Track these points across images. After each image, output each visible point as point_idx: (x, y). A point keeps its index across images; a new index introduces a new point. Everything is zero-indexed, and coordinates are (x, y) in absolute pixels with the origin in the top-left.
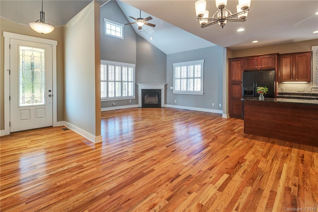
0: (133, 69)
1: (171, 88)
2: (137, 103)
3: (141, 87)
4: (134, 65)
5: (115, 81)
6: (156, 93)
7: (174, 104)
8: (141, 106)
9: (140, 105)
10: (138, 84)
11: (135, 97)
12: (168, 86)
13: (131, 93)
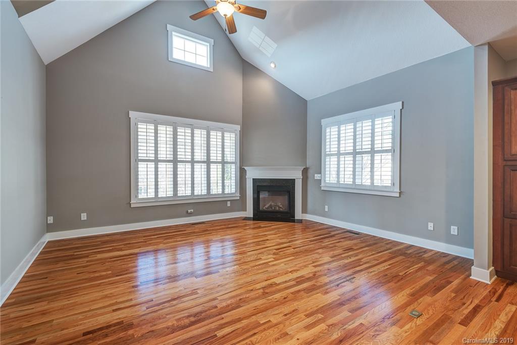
0: (236, 135)
1: (317, 176)
2: (245, 210)
3: (253, 173)
4: (238, 128)
5: (193, 162)
6: (284, 188)
7: (324, 214)
8: (252, 216)
9: (249, 213)
10: (246, 168)
11: (239, 195)
12: (310, 172)
13: (231, 187)
